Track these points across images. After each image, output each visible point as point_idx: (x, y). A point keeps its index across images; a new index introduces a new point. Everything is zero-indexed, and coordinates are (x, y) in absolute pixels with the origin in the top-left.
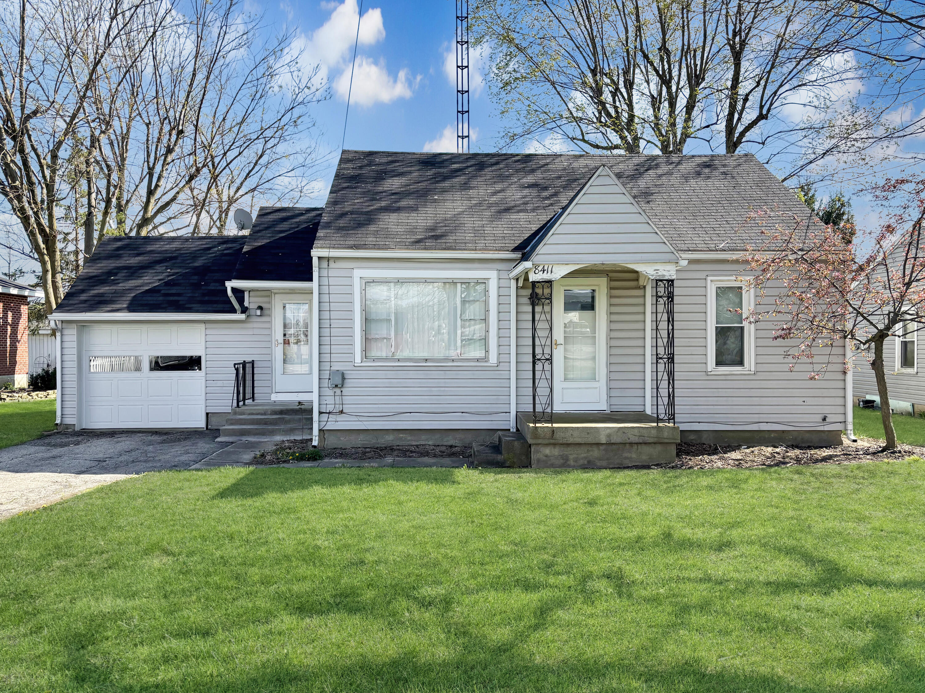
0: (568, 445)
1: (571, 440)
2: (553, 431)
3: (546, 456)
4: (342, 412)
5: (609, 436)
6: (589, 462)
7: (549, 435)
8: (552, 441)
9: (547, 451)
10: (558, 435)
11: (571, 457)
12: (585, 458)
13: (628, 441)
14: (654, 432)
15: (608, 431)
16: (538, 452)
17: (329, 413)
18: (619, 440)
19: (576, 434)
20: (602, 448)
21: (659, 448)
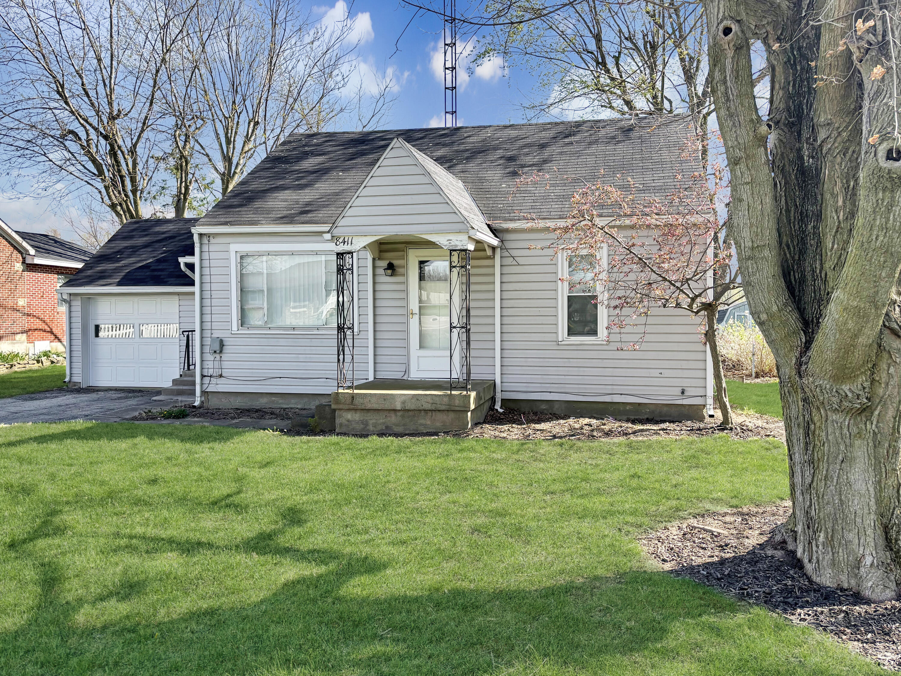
0: (369, 410)
1: (369, 406)
2: (353, 397)
3: (348, 421)
4: (221, 376)
5: (404, 403)
6: (387, 427)
7: (349, 400)
8: (352, 407)
9: (349, 416)
10: (357, 401)
11: (371, 422)
12: (384, 423)
13: (421, 408)
14: (446, 399)
15: (403, 398)
16: (341, 416)
17: (211, 376)
18: (413, 407)
19: (374, 400)
20: (399, 414)
21: (452, 415)
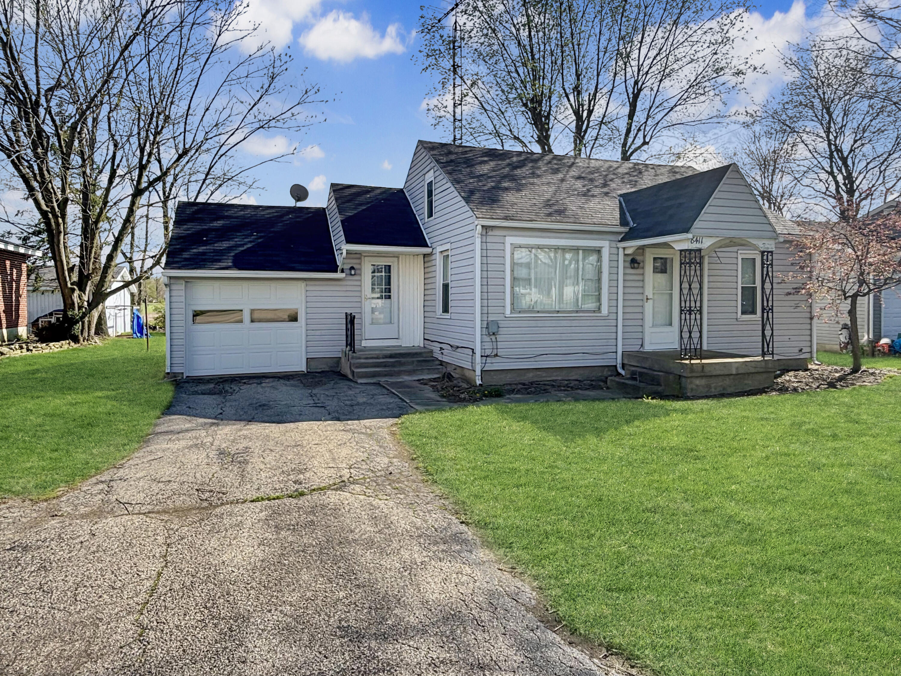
0: (711, 376)
1: (714, 373)
2: (703, 367)
3: (697, 386)
4: (496, 355)
5: (737, 368)
6: (724, 389)
7: (700, 369)
8: (703, 374)
9: (698, 382)
10: (707, 369)
11: (713, 385)
12: (721, 386)
13: (749, 371)
14: (763, 364)
15: (736, 365)
16: (691, 383)
17: (487, 356)
18: (743, 372)
19: (717, 367)
20: (732, 377)
21: (765, 376)
